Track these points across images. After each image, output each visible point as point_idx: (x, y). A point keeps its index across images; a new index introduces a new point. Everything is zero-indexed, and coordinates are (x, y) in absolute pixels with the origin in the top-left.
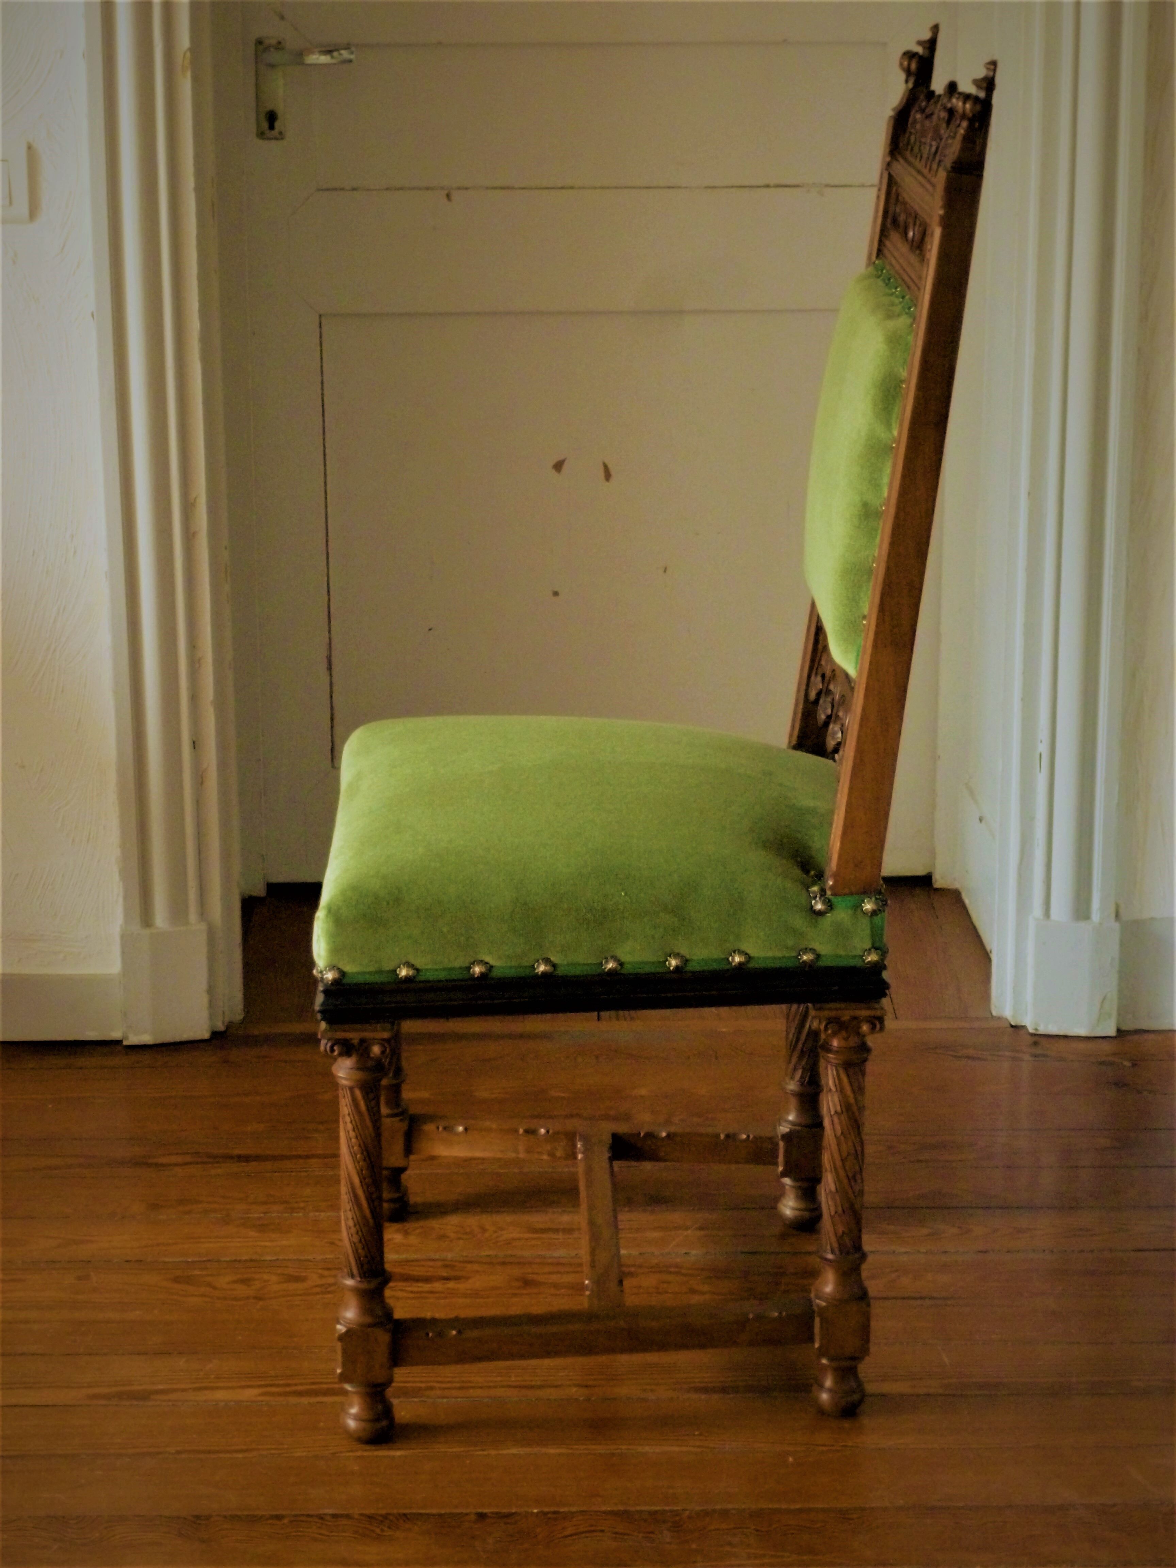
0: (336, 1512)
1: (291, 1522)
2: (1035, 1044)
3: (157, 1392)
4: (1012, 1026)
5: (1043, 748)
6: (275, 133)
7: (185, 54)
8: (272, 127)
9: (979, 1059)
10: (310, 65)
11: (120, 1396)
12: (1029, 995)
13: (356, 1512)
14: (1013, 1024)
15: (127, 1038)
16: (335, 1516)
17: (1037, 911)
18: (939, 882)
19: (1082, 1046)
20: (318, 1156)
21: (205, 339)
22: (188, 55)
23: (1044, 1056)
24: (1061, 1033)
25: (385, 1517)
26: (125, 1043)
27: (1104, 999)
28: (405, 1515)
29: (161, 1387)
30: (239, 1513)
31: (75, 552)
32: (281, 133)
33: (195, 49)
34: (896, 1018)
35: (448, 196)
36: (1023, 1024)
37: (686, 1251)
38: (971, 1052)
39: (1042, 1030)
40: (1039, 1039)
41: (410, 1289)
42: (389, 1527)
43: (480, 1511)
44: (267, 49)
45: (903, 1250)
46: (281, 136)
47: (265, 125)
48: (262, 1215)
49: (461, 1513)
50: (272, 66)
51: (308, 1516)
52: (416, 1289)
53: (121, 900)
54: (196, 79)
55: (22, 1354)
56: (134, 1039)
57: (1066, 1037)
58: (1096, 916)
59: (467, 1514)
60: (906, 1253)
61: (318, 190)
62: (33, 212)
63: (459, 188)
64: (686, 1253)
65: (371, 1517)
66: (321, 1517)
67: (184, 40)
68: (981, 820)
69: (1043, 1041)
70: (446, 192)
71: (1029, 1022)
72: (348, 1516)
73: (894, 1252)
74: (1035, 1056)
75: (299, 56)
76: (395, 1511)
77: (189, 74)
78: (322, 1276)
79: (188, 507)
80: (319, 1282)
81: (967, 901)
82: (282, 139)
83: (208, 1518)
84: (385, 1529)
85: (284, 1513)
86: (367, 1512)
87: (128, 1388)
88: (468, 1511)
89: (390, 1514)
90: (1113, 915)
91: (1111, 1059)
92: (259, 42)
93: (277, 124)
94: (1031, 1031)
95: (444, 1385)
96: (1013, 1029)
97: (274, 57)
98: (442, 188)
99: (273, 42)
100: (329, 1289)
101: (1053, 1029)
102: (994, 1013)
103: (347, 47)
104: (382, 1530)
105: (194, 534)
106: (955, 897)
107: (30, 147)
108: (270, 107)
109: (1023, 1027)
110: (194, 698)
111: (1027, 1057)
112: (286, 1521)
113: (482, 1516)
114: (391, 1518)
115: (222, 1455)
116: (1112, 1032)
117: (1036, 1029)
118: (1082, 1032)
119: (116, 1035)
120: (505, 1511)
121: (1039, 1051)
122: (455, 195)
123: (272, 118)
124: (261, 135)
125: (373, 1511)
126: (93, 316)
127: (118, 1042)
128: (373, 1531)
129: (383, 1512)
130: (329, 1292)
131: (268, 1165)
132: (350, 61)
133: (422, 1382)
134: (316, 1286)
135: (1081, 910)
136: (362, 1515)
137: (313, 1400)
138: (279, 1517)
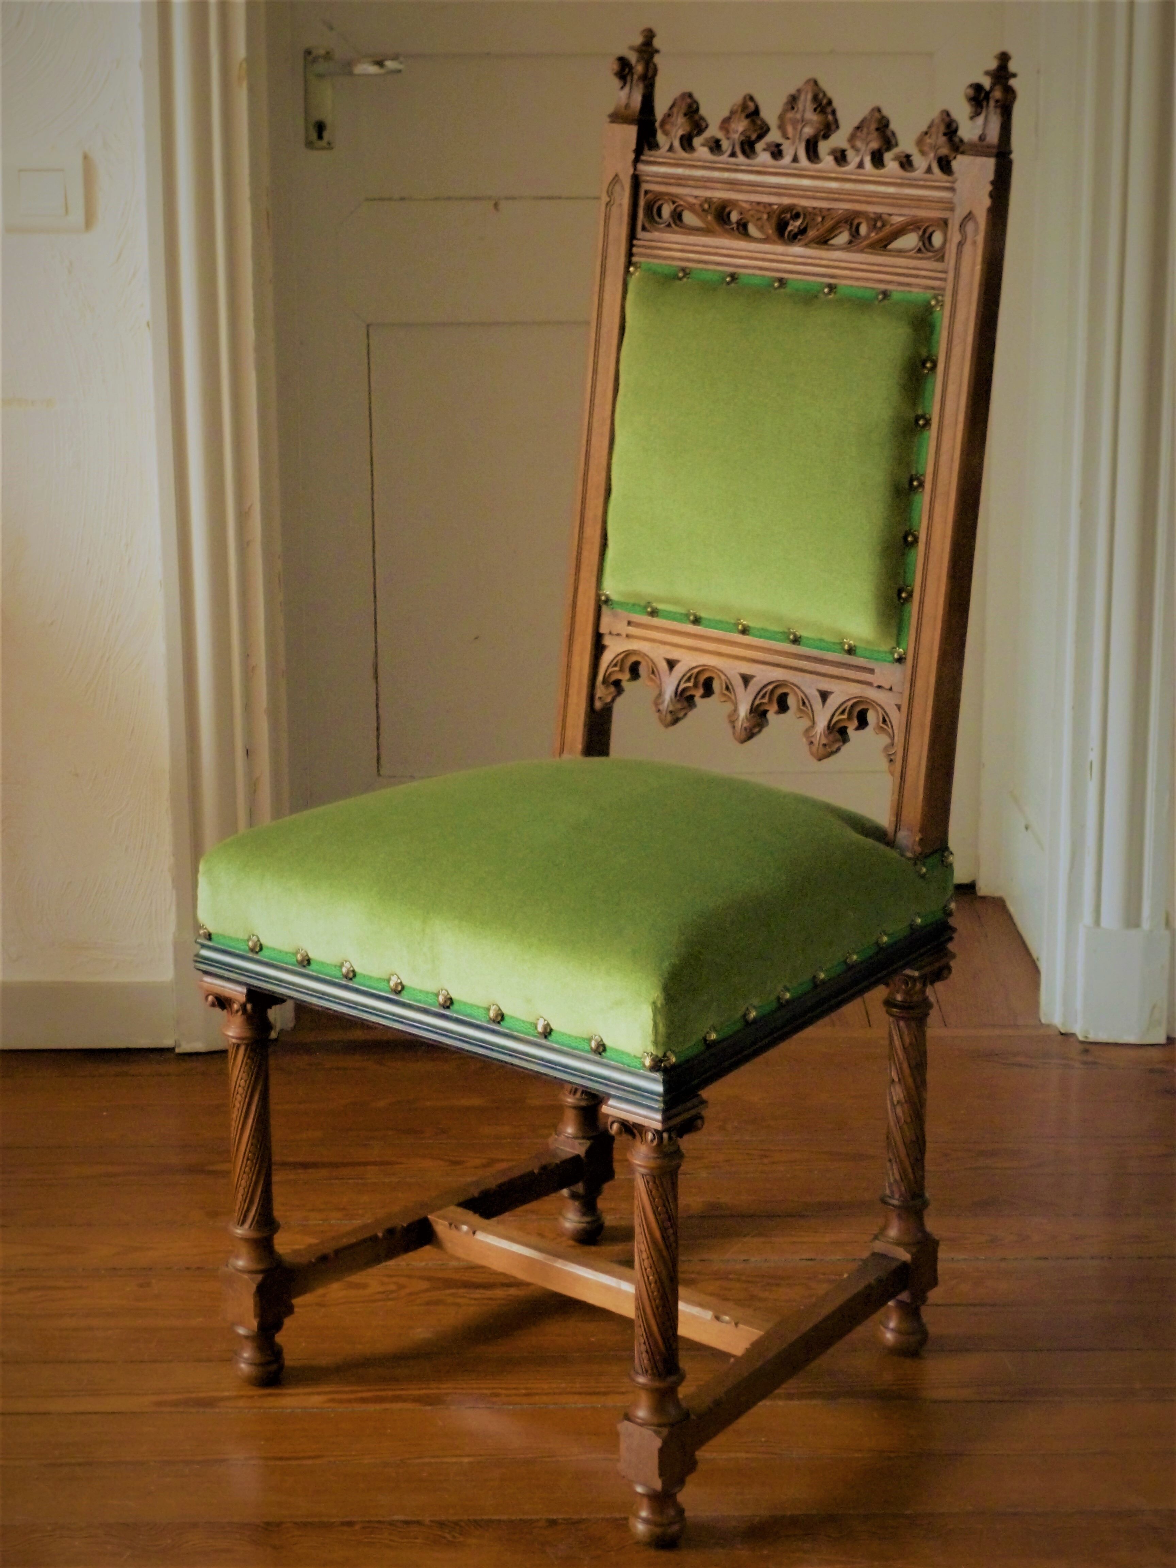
0: (409, 1518)
1: (364, 1528)
2: (1086, 1051)
3: (223, 1399)
4: (1062, 1034)
5: (1094, 756)
6: (323, 143)
7: (241, 64)
8: (320, 137)
9: (1027, 1066)
10: (360, 75)
11: (186, 1403)
12: (1079, 1003)
13: (427, 1519)
14: (1063, 1031)
15: (180, 1046)
16: (406, 1523)
17: (1087, 917)
18: (983, 889)
19: (1132, 1053)
20: (374, 1163)
21: (259, 348)
22: (245, 65)
23: (1095, 1063)
24: (1111, 1040)
25: (456, 1523)
26: (177, 1051)
27: (1154, 1007)
28: (475, 1521)
29: (226, 1394)
30: (310, 1520)
31: (129, 561)
32: (329, 144)
33: (251, 60)
34: (946, 1025)
35: (496, 206)
36: (1073, 1032)
37: (746, 1258)
38: (1021, 1059)
39: (1092, 1038)
40: (1089, 1047)
41: (472, 1296)
42: (461, 1534)
43: (551, 1517)
44: (315, 60)
45: (962, 1257)
46: (330, 146)
47: (314, 135)
48: (321, 1222)
49: (531, 1520)
50: (320, 76)
51: (379, 1522)
52: (478, 1296)
53: (174, 908)
54: (251, 90)
55: (88, 1361)
56: (186, 1047)
57: (1116, 1045)
58: (1146, 925)
59: (538, 1521)
60: (965, 1260)
61: (367, 199)
62: (89, 221)
63: (507, 198)
64: (745, 1260)
65: (441, 1524)
66: (392, 1523)
67: (240, 51)
68: (1027, 828)
69: (1093, 1047)
70: (493, 202)
71: (1079, 1029)
72: (419, 1523)
73: (953, 1259)
74: (1085, 1063)
75: (347, 67)
76: (466, 1517)
77: (245, 85)
78: (383, 1284)
79: (242, 515)
80: (382, 1289)
81: (1012, 909)
82: (331, 148)
83: (279, 1524)
84: (457, 1535)
85: (355, 1519)
86: (437, 1518)
87: (194, 1395)
88: (538, 1517)
89: (461, 1521)
90: (1163, 922)
91: (1161, 1066)
92: (308, 52)
93: (326, 135)
94: (1081, 1038)
95: (508, 1392)
96: (1062, 1036)
97: (321, 67)
98: (490, 198)
99: (322, 52)
100: (390, 1296)
101: (1103, 1037)
102: (1043, 1021)
103: (395, 58)
104: (454, 1537)
105: (248, 543)
106: (999, 904)
107: (86, 157)
108: (317, 116)
109: (1073, 1035)
110: (248, 707)
111: (1077, 1065)
112: (357, 1527)
113: (553, 1523)
114: (463, 1524)
115: (290, 1462)
116: (1162, 1040)
117: (1086, 1037)
118: (1132, 1039)
119: (168, 1043)
120: (576, 1517)
121: (1090, 1059)
122: (503, 204)
123: (320, 128)
124: (309, 144)
125: (443, 1518)
126: (148, 325)
127: (171, 1050)
128: (445, 1538)
129: (455, 1518)
130: (390, 1299)
131: (324, 1172)
132: (399, 71)
133: (487, 1389)
134: (379, 1293)
135: (1132, 919)
136: (432, 1521)
137: (378, 1407)
138: (350, 1524)
